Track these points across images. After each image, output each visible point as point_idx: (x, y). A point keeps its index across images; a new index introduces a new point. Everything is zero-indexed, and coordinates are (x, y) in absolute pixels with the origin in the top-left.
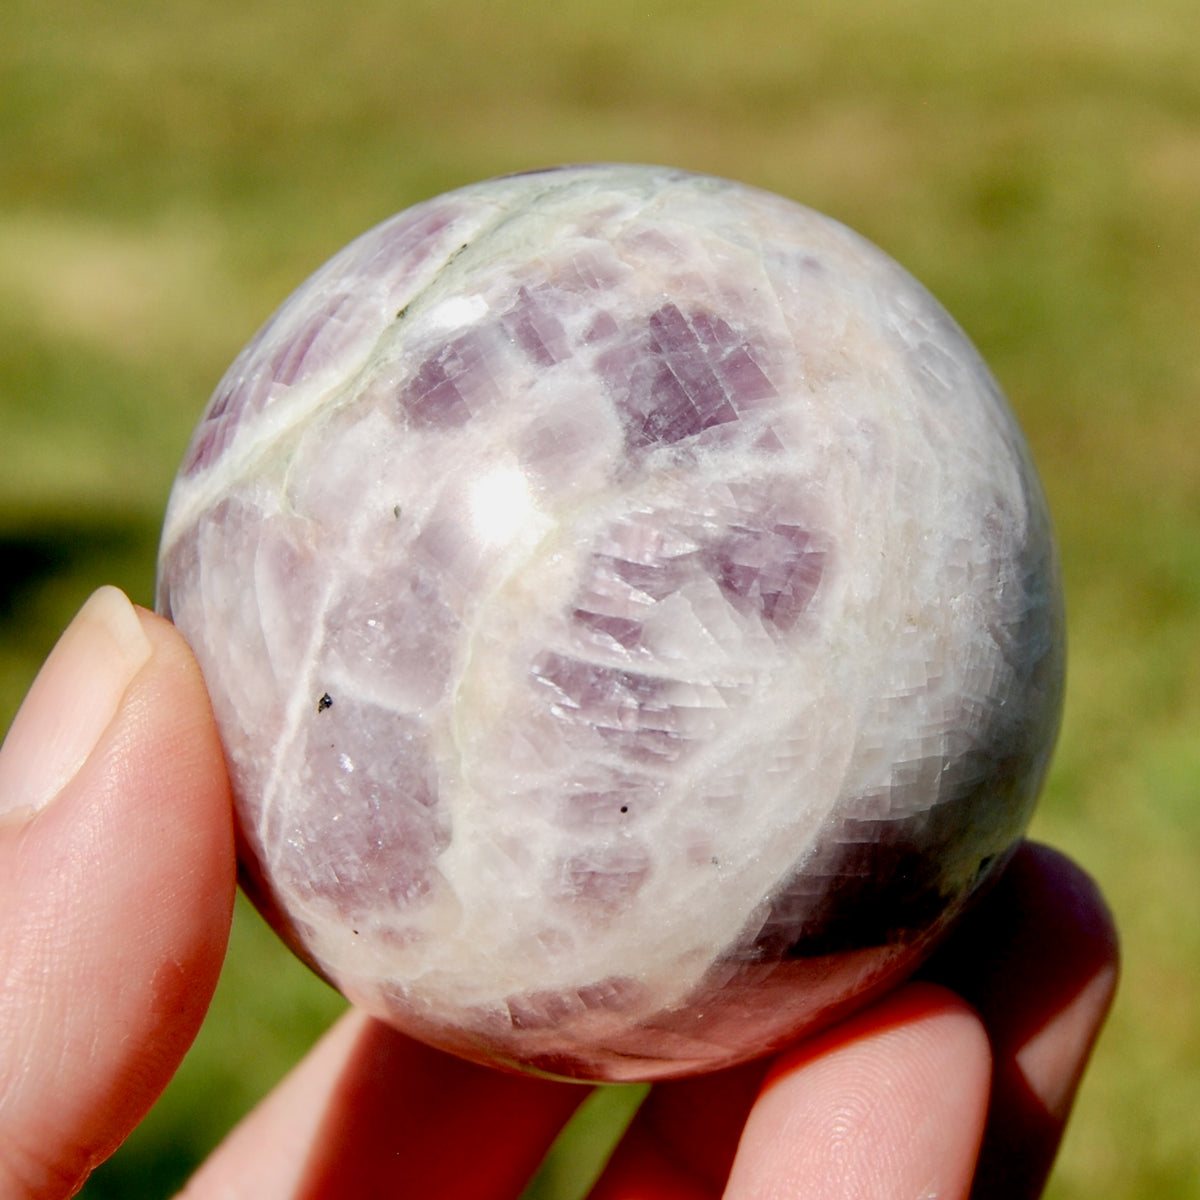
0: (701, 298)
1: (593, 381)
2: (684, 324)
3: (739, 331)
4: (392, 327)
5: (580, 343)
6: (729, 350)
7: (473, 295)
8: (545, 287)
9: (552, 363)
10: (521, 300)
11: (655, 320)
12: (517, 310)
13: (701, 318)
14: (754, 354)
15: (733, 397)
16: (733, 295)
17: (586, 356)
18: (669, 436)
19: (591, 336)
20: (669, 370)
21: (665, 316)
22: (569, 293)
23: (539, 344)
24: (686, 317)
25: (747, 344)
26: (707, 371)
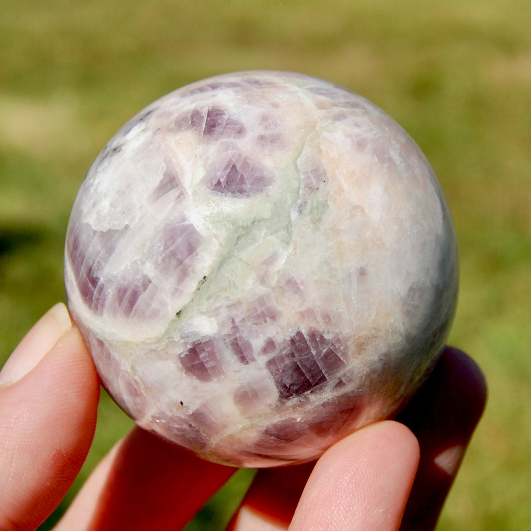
0: (313, 325)
1: (266, 372)
2: (306, 341)
3: (329, 339)
4: (174, 321)
5: (259, 354)
6: (325, 351)
7: (210, 317)
8: (243, 320)
9: (248, 363)
10: (233, 327)
11: (293, 341)
12: (231, 332)
13: (313, 335)
14: (336, 349)
15: (326, 372)
16: (327, 318)
17: (262, 360)
18: (298, 392)
19: (265, 351)
20: (298, 366)
21: (297, 339)
22: (255, 326)
23: (241, 352)
24: (306, 337)
25: (333, 345)
26: (315, 363)
